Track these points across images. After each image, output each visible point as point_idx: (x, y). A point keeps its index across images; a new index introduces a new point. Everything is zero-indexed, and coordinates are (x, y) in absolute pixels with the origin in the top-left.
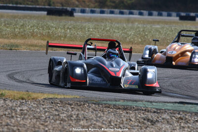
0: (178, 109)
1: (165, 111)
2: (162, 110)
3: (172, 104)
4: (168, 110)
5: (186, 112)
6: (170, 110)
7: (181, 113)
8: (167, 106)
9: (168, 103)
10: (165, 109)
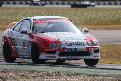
0: (18, 69)
1: (10, 71)
2: (8, 70)
3: (13, 66)
4: (12, 70)
5: (25, 70)
6: (14, 70)
7: (22, 72)
8: (10, 67)
9: (9, 64)
10: (10, 70)
